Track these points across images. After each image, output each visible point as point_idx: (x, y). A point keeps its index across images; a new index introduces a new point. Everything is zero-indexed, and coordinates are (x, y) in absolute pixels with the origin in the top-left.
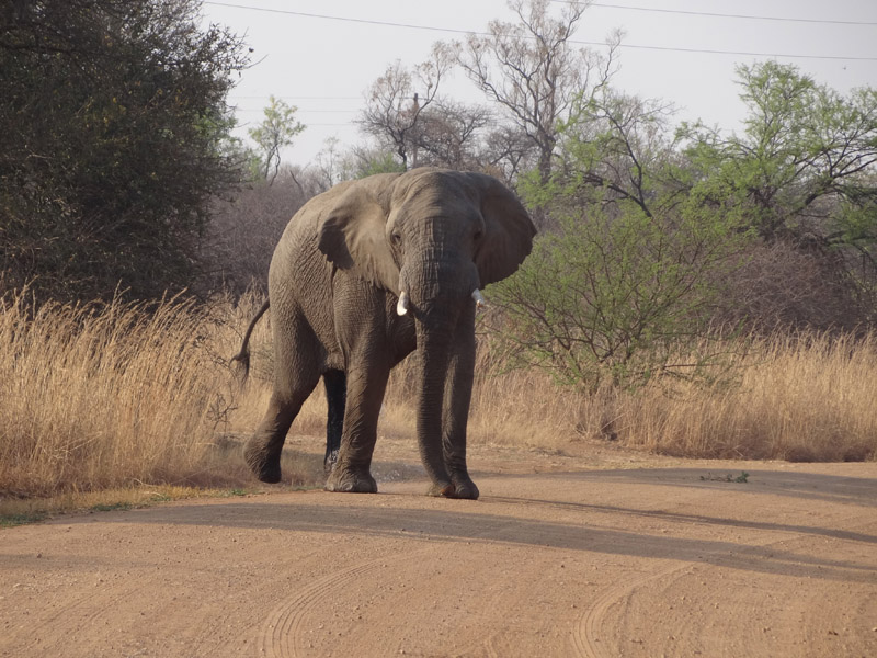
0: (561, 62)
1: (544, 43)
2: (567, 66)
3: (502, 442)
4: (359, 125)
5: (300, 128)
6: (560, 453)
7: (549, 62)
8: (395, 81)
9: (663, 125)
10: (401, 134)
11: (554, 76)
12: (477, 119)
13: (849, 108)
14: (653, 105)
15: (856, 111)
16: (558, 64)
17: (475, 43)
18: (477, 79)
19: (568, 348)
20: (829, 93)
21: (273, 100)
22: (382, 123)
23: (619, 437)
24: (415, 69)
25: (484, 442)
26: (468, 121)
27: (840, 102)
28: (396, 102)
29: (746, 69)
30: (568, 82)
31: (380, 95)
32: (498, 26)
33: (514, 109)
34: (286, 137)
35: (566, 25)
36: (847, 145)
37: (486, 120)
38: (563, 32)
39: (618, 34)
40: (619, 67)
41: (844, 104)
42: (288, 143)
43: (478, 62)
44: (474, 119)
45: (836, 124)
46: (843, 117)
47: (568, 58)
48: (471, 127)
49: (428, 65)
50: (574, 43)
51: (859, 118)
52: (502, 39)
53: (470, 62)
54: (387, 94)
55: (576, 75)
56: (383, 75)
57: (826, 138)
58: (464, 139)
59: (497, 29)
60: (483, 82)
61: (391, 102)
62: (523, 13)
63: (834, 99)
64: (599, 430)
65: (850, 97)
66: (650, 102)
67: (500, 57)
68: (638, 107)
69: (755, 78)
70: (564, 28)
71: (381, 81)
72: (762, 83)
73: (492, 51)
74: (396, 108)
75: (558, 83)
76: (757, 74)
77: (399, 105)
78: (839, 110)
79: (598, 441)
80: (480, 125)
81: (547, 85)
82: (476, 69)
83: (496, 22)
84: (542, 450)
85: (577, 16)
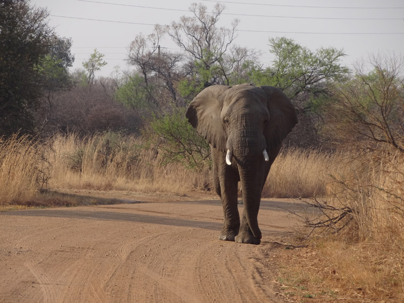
0: (213, 33)
1: (205, 25)
2: (215, 35)
3: (162, 191)
4: (127, 61)
5: (104, 64)
6: (185, 195)
7: (207, 34)
8: (141, 42)
10: (144, 64)
11: (210, 40)
12: (177, 58)
13: (315, 58)
14: (252, 52)
15: (317, 59)
16: (211, 34)
17: (175, 25)
18: (177, 41)
19: (191, 154)
20: (307, 51)
21: (95, 51)
22: (136, 60)
23: (211, 189)
24: (148, 37)
25: (155, 192)
26: (173, 59)
27: (311, 54)
28: (141, 51)
29: (273, 40)
30: (215, 41)
31: (134, 49)
32: (184, 19)
33: (193, 54)
34: (98, 67)
35: (215, 17)
36: (313, 72)
37: (181, 58)
38: (213, 21)
39: (237, 21)
40: (237, 35)
41: (313, 55)
42: (99, 69)
43: (177, 34)
44: (175, 58)
45: (309, 63)
46: (312, 61)
47: (215, 32)
48: (175, 61)
49: (153, 35)
51: (318, 61)
52: (187, 23)
53: (174, 34)
54: (137, 48)
55: (219, 39)
56: (134, 39)
57: (304, 69)
58: (171, 67)
60: (179, 43)
61: (138, 51)
62: (196, 13)
63: (309, 53)
64: (203, 186)
65: (316, 53)
66: (250, 50)
67: (186, 31)
68: (246, 52)
69: (276, 44)
70: (214, 19)
71: (133, 43)
72: (279, 46)
73: (183, 29)
74: (141, 53)
75: (211, 42)
76: (277, 42)
78: (311, 58)
79: (202, 191)
80: (178, 61)
81: (206, 43)
82: (176, 37)
83: (184, 17)
84: (177, 194)
85: (219, 13)
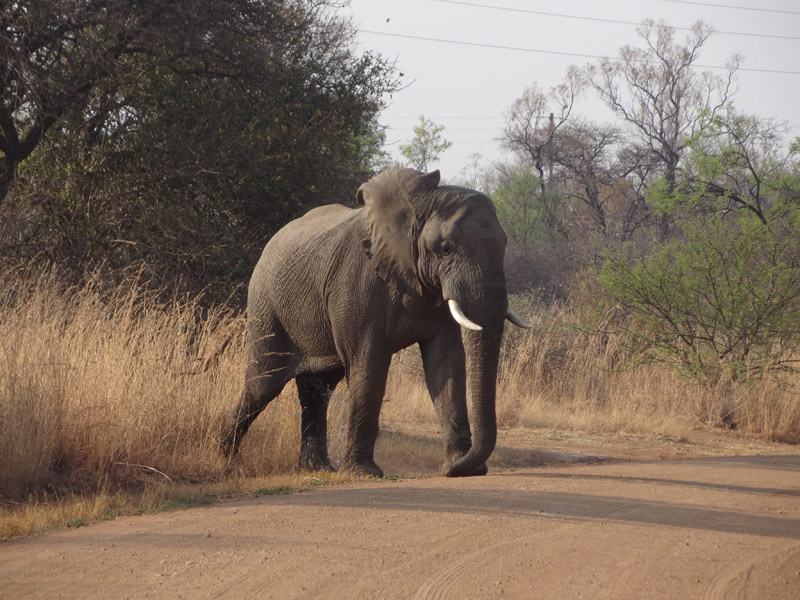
0: (685, 85)
1: (669, 66)
2: (690, 88)
3: (632, 430)
4: (500, 142)
5: (446, 145)
6: (684, 441)
7: (674, 84)
8: (532, 102)
9: (778, 142)
10: (538, 150)
11: (679, 97)
12: (607, 137)
14: (769, 124)
16: (682, 86)
17: (608, 67)
18: (609, 100)
19: (690, 345)
21: (423, 119)
22: (521, 140)
23: (738, 426)
24: (550, 91)
25: (615, 431)
26: (599, 138)
28: (533, 121)
30: (691, 102)
31: (518, 115)
32: (628, 51)
33: (641, 127)
34: (434, 153)
35: (690, 51)
37: (616, 137)
38: (688, 58)
39: (737, 59)
42: (435, 158)
43: (609, 85)
44: (604, 136)
47: (692, 81)
48: (603, 143)
49: (563, 88)
50: (697, 67)
52: (632, 63)
53: (602, 85)
54: (525, 114)
55: (699, 97)
56: (520, 96)
58: (596, 155)
59: (628, 53)
60: (614, 104)
61: (529, 121)
62: (650, 39)
64: (719, 419)
66: (766, 121)
67: (630, 80)
68: (755, 126)
70: (688, 54)
71: (519, 102)
73: (623, 74)
74: (533, 126)
75: (682, 103)
77: (537, 123)
79: (719, 430)
80: (610, 142)
81: (672, 105)
82: (607, 90)
83: (627, 48)
84: (667, 438)
85: (700, 43)
